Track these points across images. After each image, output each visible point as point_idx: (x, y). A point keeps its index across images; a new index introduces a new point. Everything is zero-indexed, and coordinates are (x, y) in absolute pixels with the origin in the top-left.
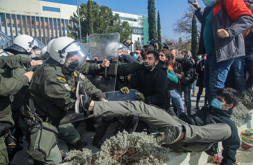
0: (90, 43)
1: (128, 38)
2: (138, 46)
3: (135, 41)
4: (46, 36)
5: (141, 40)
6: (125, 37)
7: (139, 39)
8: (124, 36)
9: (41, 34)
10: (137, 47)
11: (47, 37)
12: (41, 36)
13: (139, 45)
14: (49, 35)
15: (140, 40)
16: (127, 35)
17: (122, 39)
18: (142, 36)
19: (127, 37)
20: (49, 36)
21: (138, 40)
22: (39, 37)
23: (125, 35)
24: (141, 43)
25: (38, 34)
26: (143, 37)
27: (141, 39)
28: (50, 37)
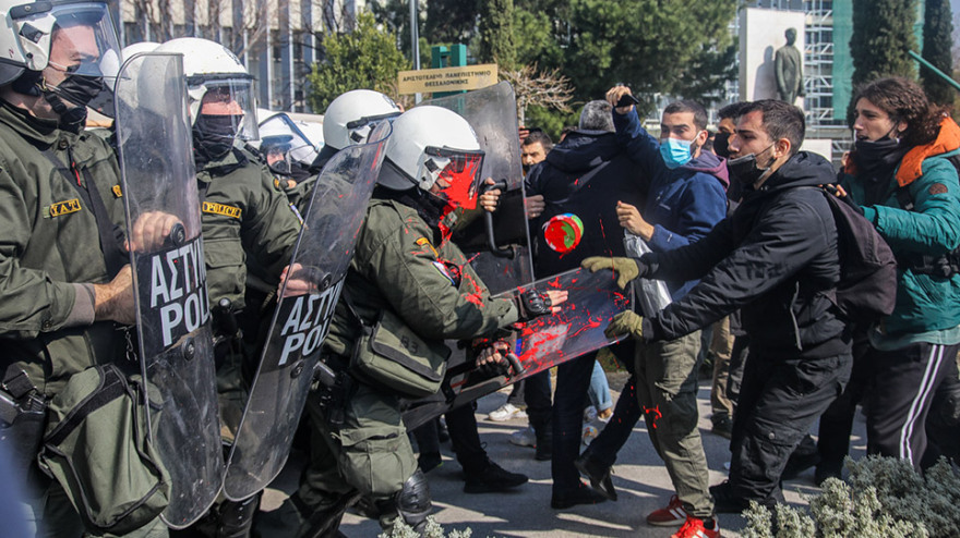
0: (464, 68)
1: (725, 32)
2: (783, 84)
3: (770, 49)
4: (247, 20)
5: (809, 42)
6: (702, 27)
7: (790, 36)
8: (701, 20)
9: (217, 12)
10: (780, 89)
11: (255, 29)
12: (217, 20)
13: (794, 74)
14: (264, 13)
15: (800, 43)
16: (715, 16)
17: (685, 37)
18: (824, 20)
19: (717, 27)
20: (265, 24)
21: (784, 41)
22: (210, 27)
23: (707, 13)
24: (803, 63)
25: (206, 12)
26: (830, 21)
27: (808, 34)
28: (269, 28)
